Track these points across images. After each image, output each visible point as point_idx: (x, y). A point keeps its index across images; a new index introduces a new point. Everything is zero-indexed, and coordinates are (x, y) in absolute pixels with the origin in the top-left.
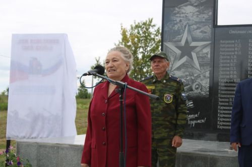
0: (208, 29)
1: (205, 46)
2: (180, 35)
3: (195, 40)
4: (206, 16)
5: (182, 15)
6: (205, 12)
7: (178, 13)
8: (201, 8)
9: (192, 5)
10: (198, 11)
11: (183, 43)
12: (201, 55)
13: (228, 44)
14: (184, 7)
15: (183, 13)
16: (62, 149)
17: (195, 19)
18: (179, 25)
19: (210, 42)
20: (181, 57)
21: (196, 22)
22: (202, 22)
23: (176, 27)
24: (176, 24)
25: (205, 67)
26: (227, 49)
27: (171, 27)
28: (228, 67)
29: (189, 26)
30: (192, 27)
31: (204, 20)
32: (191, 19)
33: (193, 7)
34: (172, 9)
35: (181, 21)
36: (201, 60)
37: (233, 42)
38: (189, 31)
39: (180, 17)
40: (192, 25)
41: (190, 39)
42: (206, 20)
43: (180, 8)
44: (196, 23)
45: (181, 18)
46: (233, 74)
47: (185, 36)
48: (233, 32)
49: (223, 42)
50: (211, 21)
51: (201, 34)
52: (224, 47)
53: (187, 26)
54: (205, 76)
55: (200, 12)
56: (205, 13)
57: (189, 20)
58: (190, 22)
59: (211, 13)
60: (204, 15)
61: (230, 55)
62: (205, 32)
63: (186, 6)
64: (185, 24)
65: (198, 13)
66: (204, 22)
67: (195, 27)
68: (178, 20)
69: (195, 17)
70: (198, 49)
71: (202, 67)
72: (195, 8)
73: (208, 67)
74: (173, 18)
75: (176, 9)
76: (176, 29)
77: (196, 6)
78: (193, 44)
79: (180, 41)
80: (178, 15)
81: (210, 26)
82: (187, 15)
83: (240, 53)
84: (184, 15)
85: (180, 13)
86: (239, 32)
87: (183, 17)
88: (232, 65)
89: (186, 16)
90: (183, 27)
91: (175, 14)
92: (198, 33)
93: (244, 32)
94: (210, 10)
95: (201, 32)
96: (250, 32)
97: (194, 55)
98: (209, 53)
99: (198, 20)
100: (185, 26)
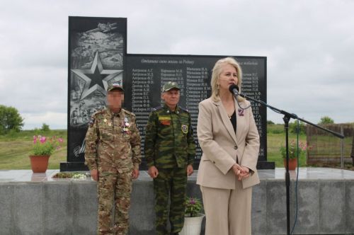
0: (119, 57)
1: (117, 75)
2: (89, 62)
3: (105, 67)
4: (117, 44)
5: (91, 42)
6: (116, 39)
7: (86, 38)
8: (112, 35)
9: (102, 31)
10: (108, 38)
11: (93, 71)
13: (140, 73)
14: (93, 33)
15: (92, 39)
17: (105, 46)
18: (88, 51)
19: (121, 71)
20: (92, 85)
22: (112, 50)
23: (85, 54)
24: (85, 50)
26: (139, 78)
27: (79, 53)
28: (141, 96)
29: (99, 53)
30: (102, 54)
31: (115, 48)
32: (101, 45)
33: (102, 34)
34: (80, 34)
35: (89, 47)
37: (146, 71)
38: (100, 58)
39: (89, 43)
40: (102, 52)
41: (100, 67)
42: (117, 47)
43: (88, 34)
44: (107, 50)
45: (90, 45)
46: (147, 103)
47: (95, 63)
48: (145, 61)
49: (135, 71)
50: (122, 49)
51: (112, 62)
52: (137, 76)
53: (97, 53)
55: (111, 40)
57: (99, 47)
58: (101, 49)
59: (122, 41)
60: (115, 43)
61: (143, 85)
62: (117, 61)
63: (95, 32)
64: (94, 51)
65: (108, 40)
66: (114, 50)
67: (106, 54)
68: (87, 46)
69: (105, 44)
70: (109, 78)
72: (104, 35)
74: (81, 43)
75: (85, 34)
76: (85, 55)
77: (106, 33)
78: (104, 72)
79: (90, 68)
80: (87, 41)
81: (122, 54)
82: (97, 42)
83: (152, 82)
84: (93, 41)
85: (89, 39)
86: (151, 61)
87: (92, 44)
88: (144, 94)
90: (93, 54)
91: (84, 40)
92: (108, 61)
93: (156, 62)
94: (121, 38)
95: (113, 60)
96: (162, 62)
97: (105, 83)
98: (122, 81)
99: (108, 47)
100: (95, 53)
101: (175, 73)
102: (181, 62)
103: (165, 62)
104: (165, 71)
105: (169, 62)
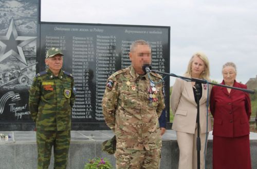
0: (34, 24)
1: (31, 41)
2: (5, 28)
3: (19, 34)
4: (32, 12)
5: (6, 9)
6: (31, 8)
7: (2, 6)
8: (26, 4)
9: (17, 0)
10: (23, 7)
11: (8, 37)
12: (27, 50)
13: (53, 40)
14: (8, 2)
15: (7, 7)
17: (20, 14)
18: (3, 19)
19: (35, 37)
20: (7, 50)
21: (21, 17)
22: (27, 18)
24: (1, 18)
25: (32, 61)
26: (52, 45)
29: (14, 20)
30: (17, 21)
31: (29, 16)
32: (16, 13)
33: (18, 2)
35: (5, 15)
36: (27, 54)
37: (58, 38)
38: (15, 25)
39: (4, 11)
40: (17, 20)
41: (15, 33)
42: (31, 15)
43: (3, 2)
44: (21, 18)
45: (6, 12)
47: (10, 30)
48: (58, 29)
49: (49, 37)
50: (36, 17)
51: (26, 29)
52: (50, 43)
53: (12, 20)
54: (31, 70)
55: (25, 8)
56: (30, 9)
57: (14, 14)
58: (15, 17)
59: (36, 10)
60: (29, 11)
62: (31, 28)
64: (9, 18)
65: (23, 9)
66: (29, 18)
67: (20, 22)
68: (2, 14)
69: (19, 12)
70: (23, 44)
71: (28, 61)
72: (20, 4)
73: (35, 61)
77: (20, 2)
78: (19, 38)
79: (5, 34)
80: (2, 9)
81: (36, 22)
82: (12, 10)
83: (64, 48)
84: (9, 9)
85: (5, 7)
86: (63, 29)
87: (8, 11)
89: (11, 11)
90: (8, 21)
92: (23, 28)
93: (68, 29)
94: (35, 6)
95: (27, 27)
96: (74, 30)
97: (20, 49)
98: (36, 47)
99: (23, 15)
100: (10, 20)
101: (86, 40)
102: (91, 30)
103: (77, 30)
104: (76, 38)
105: (81, 30)
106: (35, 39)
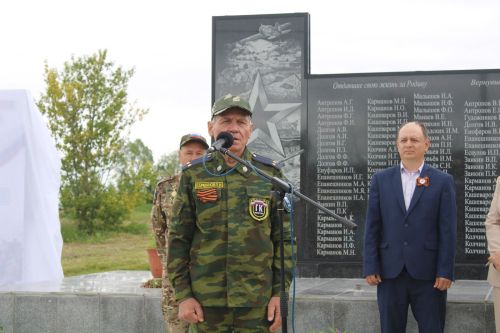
0: (296, 80)
1: (291, 112)
2: (245, 91)
3: (272, 99)
4: (291, 59)
5: (248, 57)
6: (290, 51)
7: (241, 52)
8: (283, 43)
9: (266, 39)
10: (276, 50)
12: (284, 128)
13: (330, 106)
14: (251, 42)
15: (250, 53)
16: (64, 302)
17: (272, 63)
18: (243, 73)
19: (299, 104)
21: (273, 68)
22: (284, 69)
23: (238, 78)
24: (238, 72)
25: (292, 149)
26: (330, 117)
27: (228, 77)
28: (332, 147)
29: (262, 75)
30: (267, 77)
31: (287, 66)
32: (265, 62)
33: (267, 42)
34: (229, 45)
35: (246, 66)
36: (284, 136)
37: (341, 103)
38: (262, 85)
39: (245, 59)
40: (267, 74)
41: (263, 98)
42: (291, 64)
43: (243, 44)
44: (274, 70)
45: (248, 62)
46: (342, 160)
47: (255, 93)
48: (339, 86)
49: (323, 103)
50: (300, 67)
51: (283, 89)
52: (325, 113)
53: (258, 75)
54: (292, 164)
55: (281, 52)
56: (288, 53)
57: (261, 65)
58: (264, 69)
59: (299, 53)
60: (287, 57)
61: (336, 127)
62: (292, 87)
63: (254, 40)
64: (253, 72)
65: (277, 53)
66: (288, 69)
67: (272, 77)
68: (241, 66)
69: (271, 59)
70: (278, 117)
71: (286, 148)
72: (271, 44)
73: (298, 148)
74: (232, 61)
75: (238, 45)
76: (238, 80)
77: (272, 41)
78: (270, 107)
80: (241, 56)
81: (299, 76)
82: (258, 57)
83: (352, 122)
84: (252, 56)
85: (245, 52)
86: (349, 86)
87: (250, 60)
88: (338, 143)
89: (256, 58)
90: (251, 77)
91: (236, 54)
92: (277, 88)
93: (358, 86)
94: (298, 47)
95: (284, 86)
96: (369, 86)
97: (272, 127)
98: (299, 123)
99: (276, 65)
100: (255, 76)
101: (392, 105)
102: (402, 85)
103: (375, 85)
104: (374, 102)
105: (382, 85)
106: (299, 107)
